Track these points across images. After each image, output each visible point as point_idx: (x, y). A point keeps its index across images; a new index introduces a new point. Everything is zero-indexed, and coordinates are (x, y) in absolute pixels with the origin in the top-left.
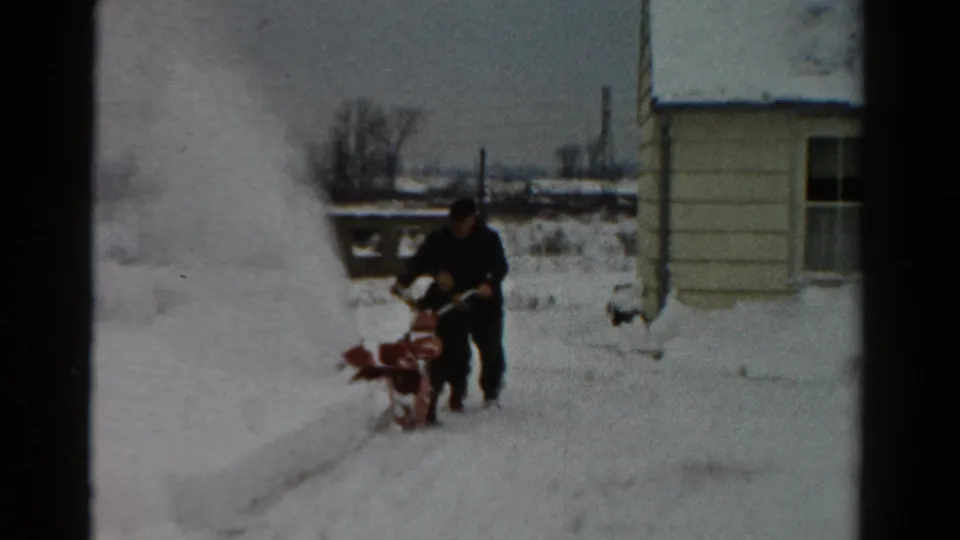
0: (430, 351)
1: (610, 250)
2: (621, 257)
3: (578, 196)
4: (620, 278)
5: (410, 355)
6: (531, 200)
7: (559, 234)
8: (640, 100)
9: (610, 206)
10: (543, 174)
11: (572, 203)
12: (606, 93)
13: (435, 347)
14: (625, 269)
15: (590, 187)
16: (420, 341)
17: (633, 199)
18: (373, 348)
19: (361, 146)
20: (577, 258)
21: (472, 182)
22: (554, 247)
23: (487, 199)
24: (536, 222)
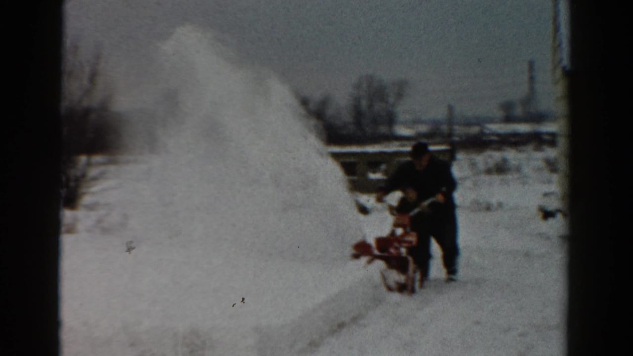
0: (411, 242)
1: (539, 169)
2: (546, 174)
3: (516, 135)
4: (546, 188)
5: (396, 245)
6: (484, 138)
7: (505, 161)
8: (555, 68)
9: (538, 140)
10: (492, 121)
11: (513, 140)
12: (531, 65)
13: (412, 238)
14: (549, 182)
15: (523, 128)
16: (403, 236)
17: (553, 135)
18: (371, 241)
19: (370, 106)
20: (516, 176)
21: (445, 128)
22: (501, 169)
23: (456, 139)
24: (489, 153)
